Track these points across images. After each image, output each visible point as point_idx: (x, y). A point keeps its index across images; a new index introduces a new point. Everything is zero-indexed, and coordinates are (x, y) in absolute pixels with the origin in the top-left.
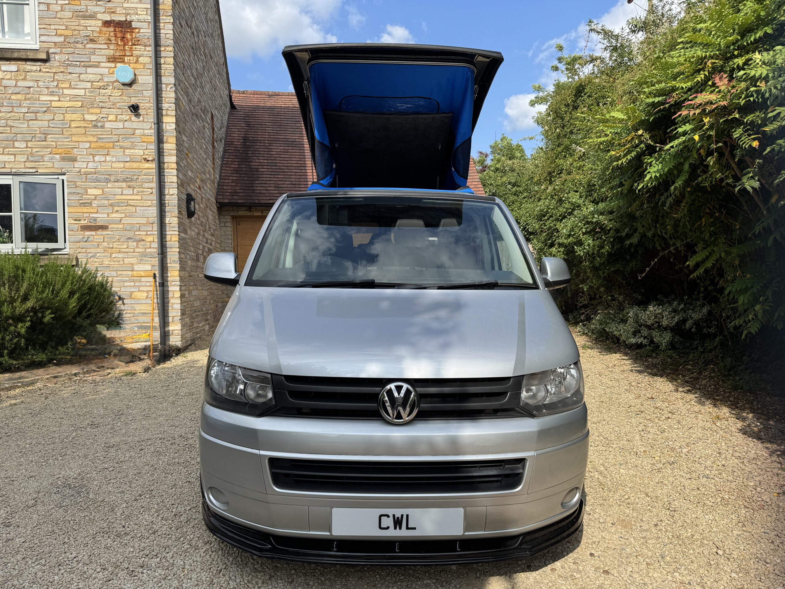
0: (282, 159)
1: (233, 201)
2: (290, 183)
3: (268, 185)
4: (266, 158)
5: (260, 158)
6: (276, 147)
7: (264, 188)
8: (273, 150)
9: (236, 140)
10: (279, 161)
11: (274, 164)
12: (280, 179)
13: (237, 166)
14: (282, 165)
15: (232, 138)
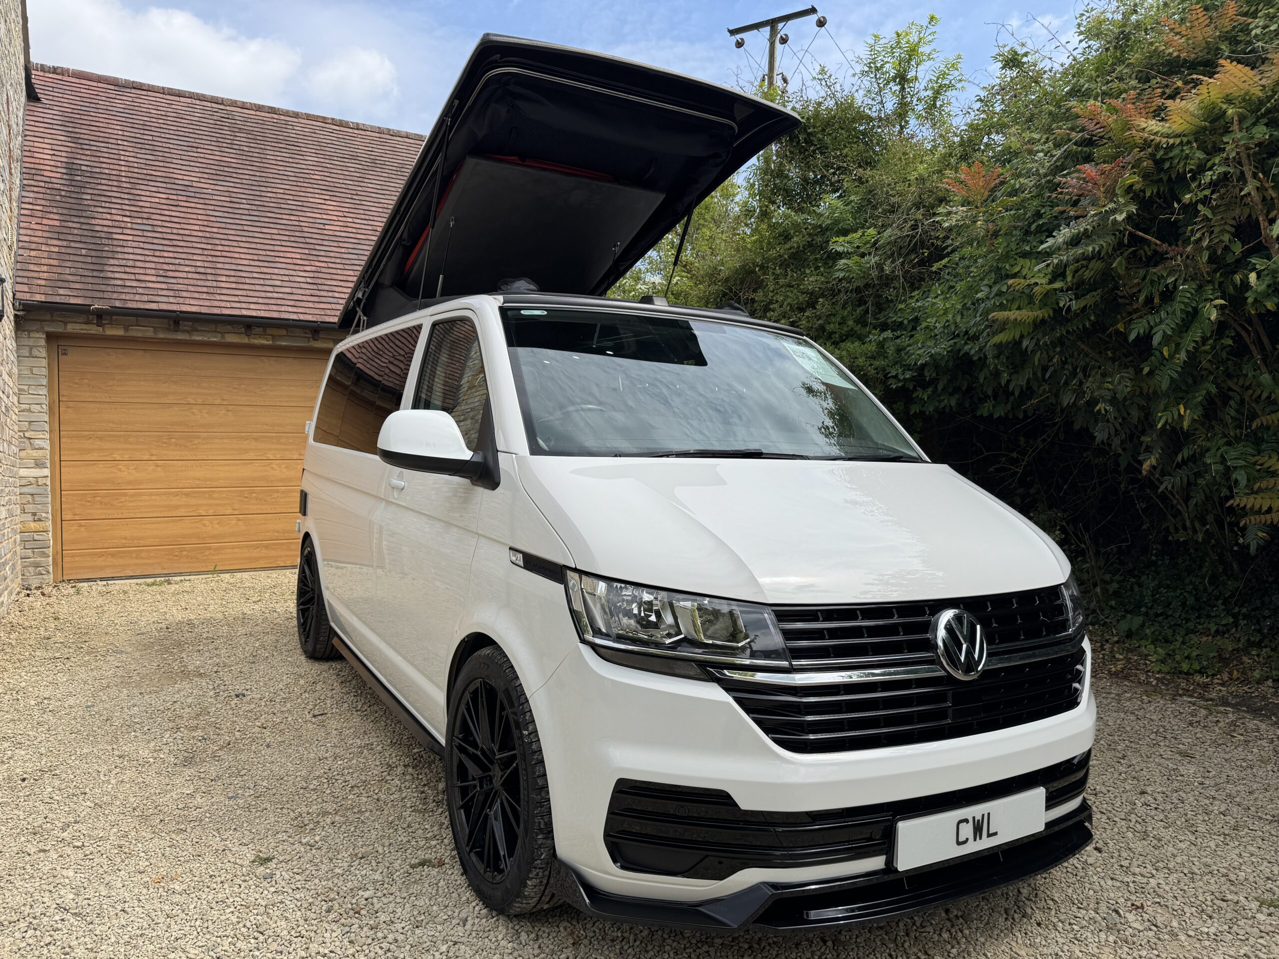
0: (168, 219)
1: (57, 299)
2: (193, 269)
3: (142, 271)
4: (128, 213)
5: (113, 211)
6: (148, 193)
7: (133, 277)
8: (143, 198)
9: (49, 168)
10: (159, 223)
11: (149, 228)
12: (167, 260)
13: (57, 223)
14: (169, 230)
15: (37, 161)
